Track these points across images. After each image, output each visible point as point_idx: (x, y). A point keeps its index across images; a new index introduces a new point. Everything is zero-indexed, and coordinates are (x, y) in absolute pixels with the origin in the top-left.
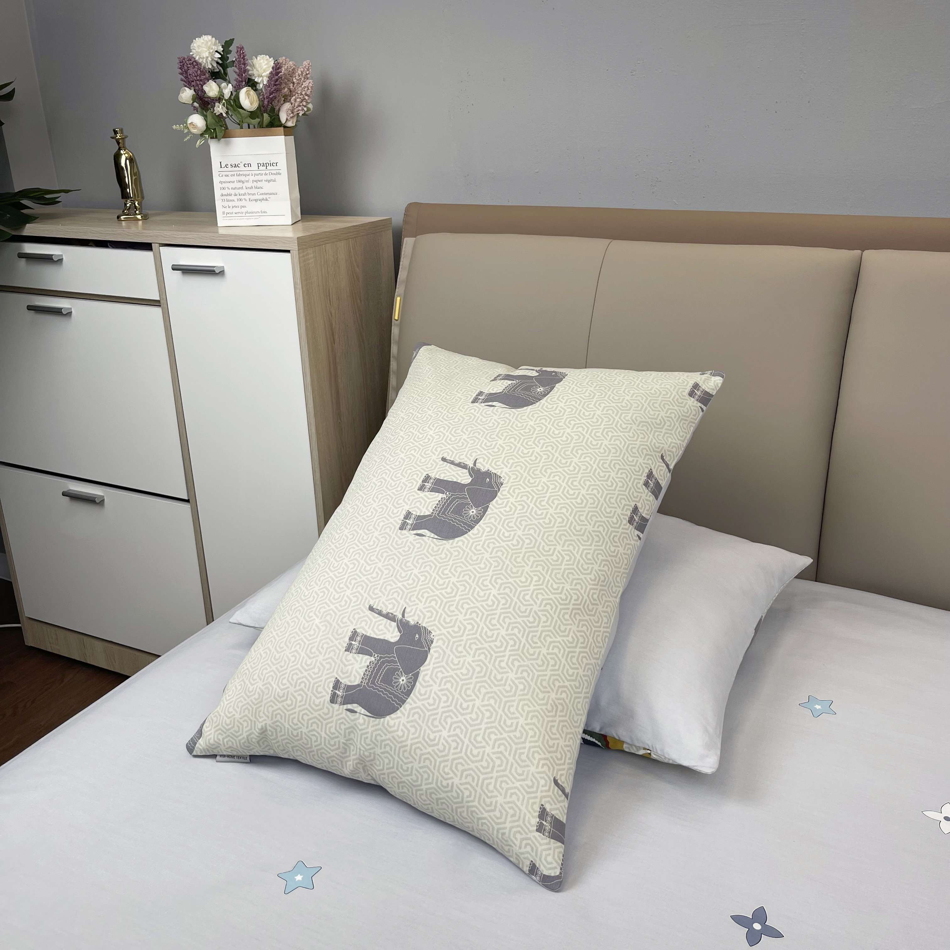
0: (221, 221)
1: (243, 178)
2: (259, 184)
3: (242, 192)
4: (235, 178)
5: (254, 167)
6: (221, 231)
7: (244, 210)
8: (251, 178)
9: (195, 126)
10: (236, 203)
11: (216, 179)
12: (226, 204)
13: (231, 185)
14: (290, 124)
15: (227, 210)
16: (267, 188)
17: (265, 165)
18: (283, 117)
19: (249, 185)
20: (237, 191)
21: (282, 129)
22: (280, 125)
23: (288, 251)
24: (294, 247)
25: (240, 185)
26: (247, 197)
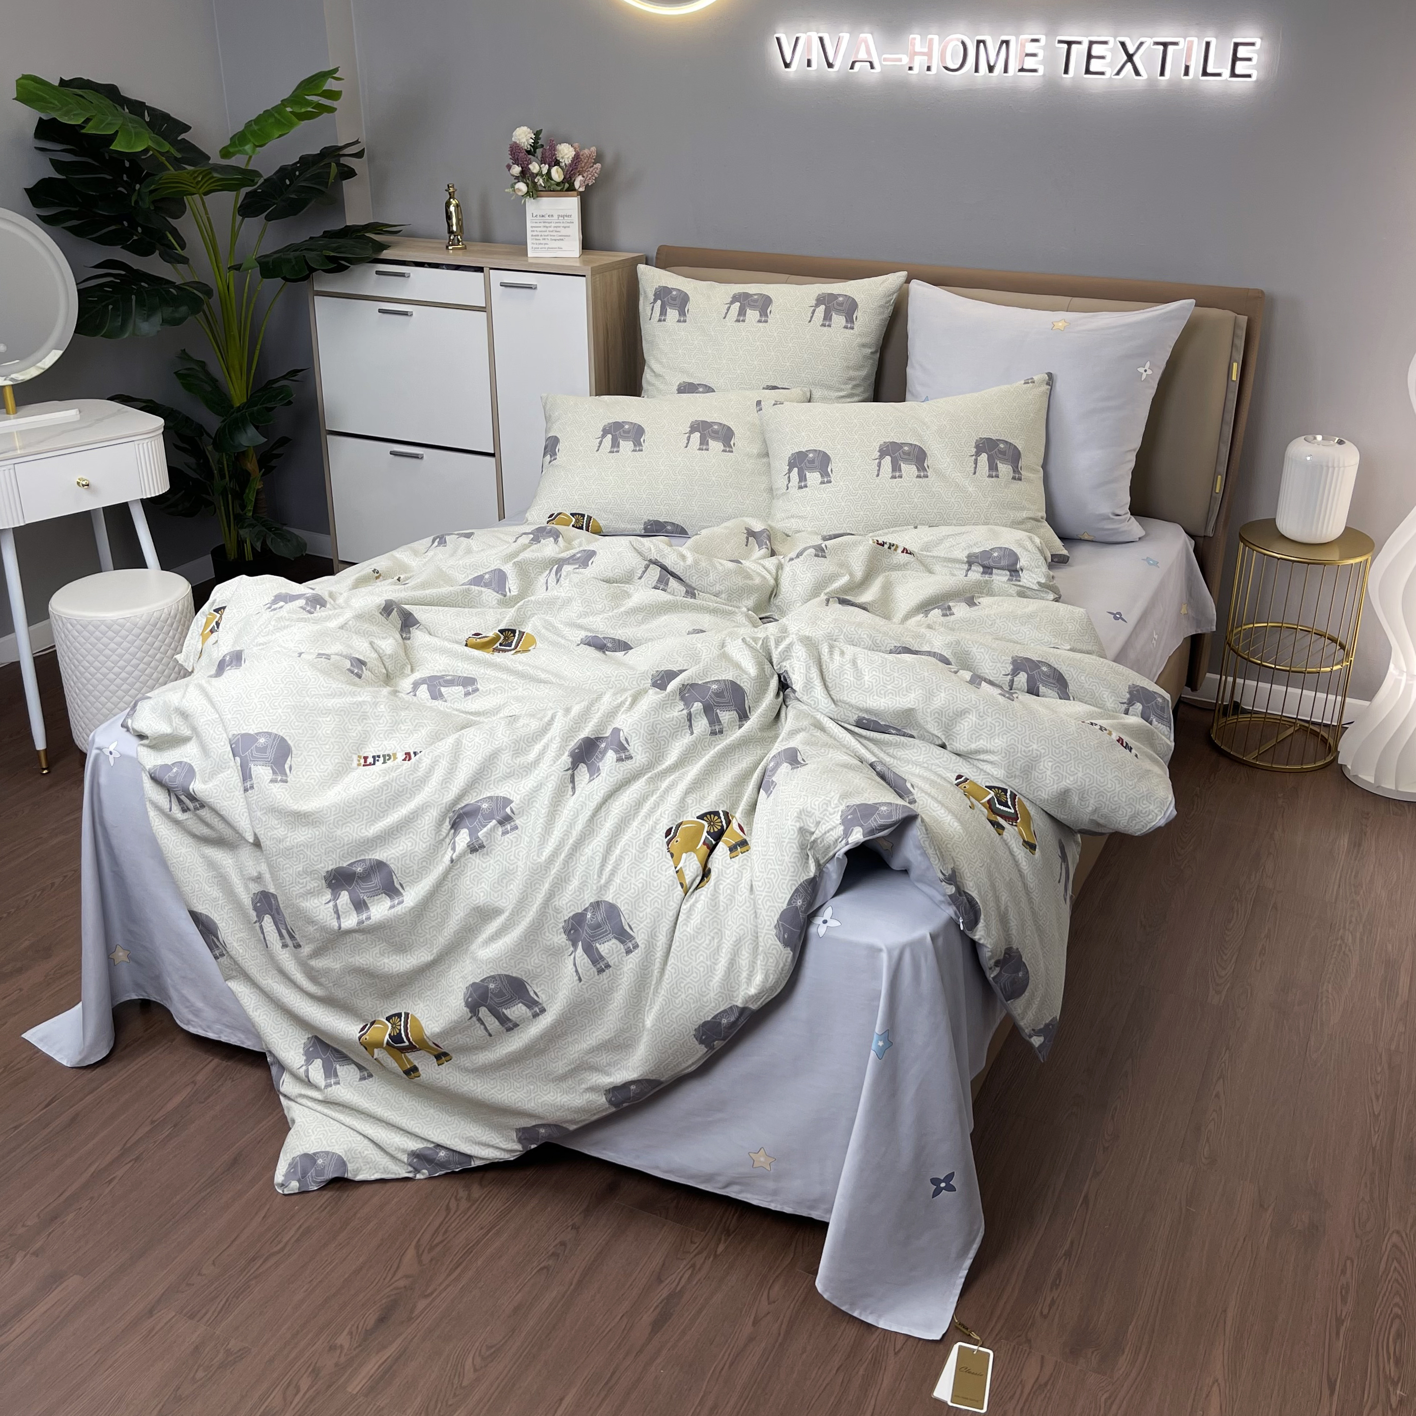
0: (530, 254)
1: (547, 225)
2: (558, 229)
3: (546, 234)
4: (542, 224)
5: (556, 217)
6: (530, 261)
7: (547, 246)
8: (553, 225)
9: (519, 190)
10: (542, 242)
11: (529, 225)
12: (535, 242)
13: (538, 229)
14: (582, 189)
15: (535, 246)
16: (564, 232)
17: (563, 216)
18: (577, 185)
19: (551, 229)
20: (543, 234)
21: (575, 193)
22: (575, 190)
23: (584, 276)
24: (588, 273)
25: (545, 229)
26: (549, 238)
